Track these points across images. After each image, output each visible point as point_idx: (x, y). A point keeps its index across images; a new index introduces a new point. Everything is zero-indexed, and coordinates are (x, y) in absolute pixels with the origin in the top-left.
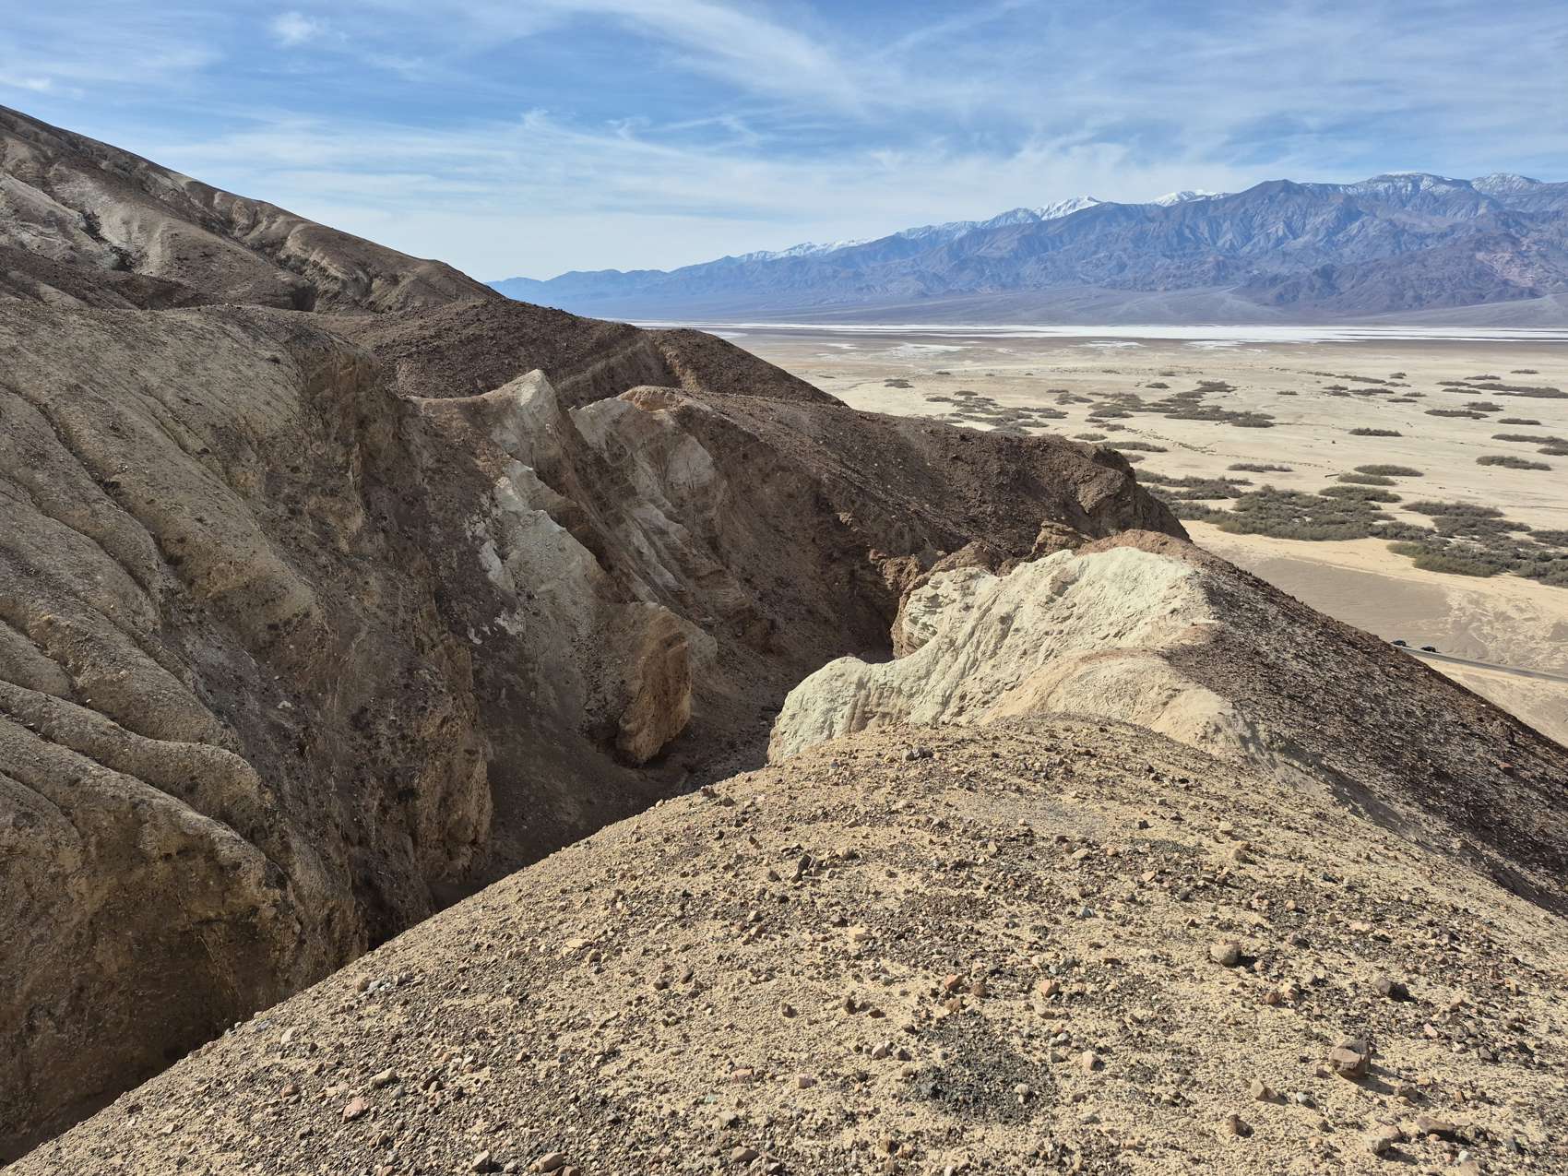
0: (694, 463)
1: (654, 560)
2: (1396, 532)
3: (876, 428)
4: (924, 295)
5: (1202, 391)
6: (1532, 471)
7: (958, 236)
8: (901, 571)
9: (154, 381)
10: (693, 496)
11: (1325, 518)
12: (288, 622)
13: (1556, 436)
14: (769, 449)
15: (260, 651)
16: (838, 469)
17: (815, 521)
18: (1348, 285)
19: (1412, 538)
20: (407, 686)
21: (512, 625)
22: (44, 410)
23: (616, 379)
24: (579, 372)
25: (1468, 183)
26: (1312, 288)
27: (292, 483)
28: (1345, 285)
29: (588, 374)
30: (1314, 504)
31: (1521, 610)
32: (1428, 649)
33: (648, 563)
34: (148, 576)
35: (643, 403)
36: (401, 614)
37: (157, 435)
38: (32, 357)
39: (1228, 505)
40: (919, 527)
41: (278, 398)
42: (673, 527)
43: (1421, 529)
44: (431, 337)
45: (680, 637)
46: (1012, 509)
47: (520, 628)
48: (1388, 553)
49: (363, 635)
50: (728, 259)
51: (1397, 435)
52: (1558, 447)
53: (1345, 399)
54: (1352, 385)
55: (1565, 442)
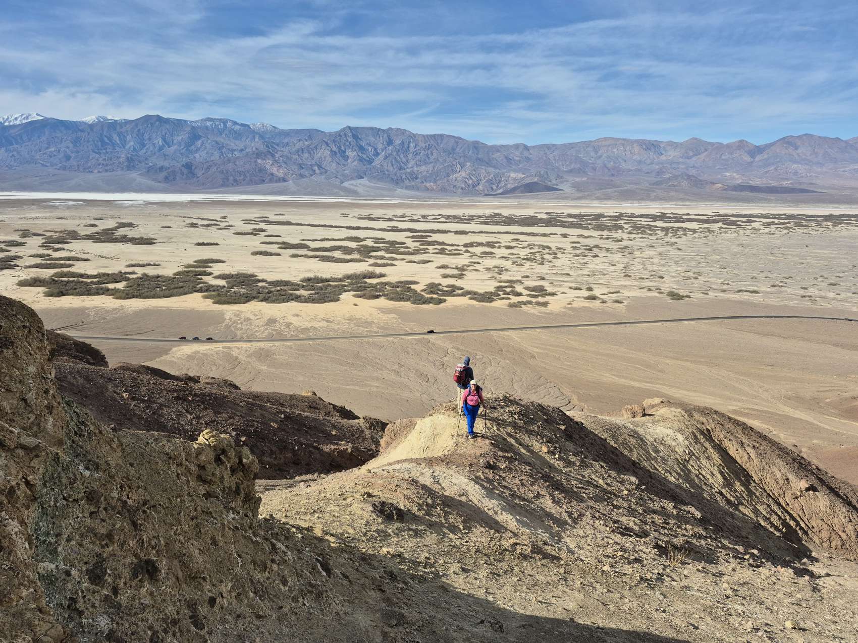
2: (208, 288)
5: (118, 227)
6: (273, 256)
11: (173, 286)
13: (285, 241)
19: (214, 291)
25: (248, 126)
26: (182, 174)
28: (200, 173)
30: (168, 280)
31: (256, 315)
32: (209, 339)
39: (121, 286)
43: (219, 286)
48: (202, 299)
51: (217, 244)
52: (286, 246)
53: (196, 229)
54: (200, 222)
55: (289, 243)
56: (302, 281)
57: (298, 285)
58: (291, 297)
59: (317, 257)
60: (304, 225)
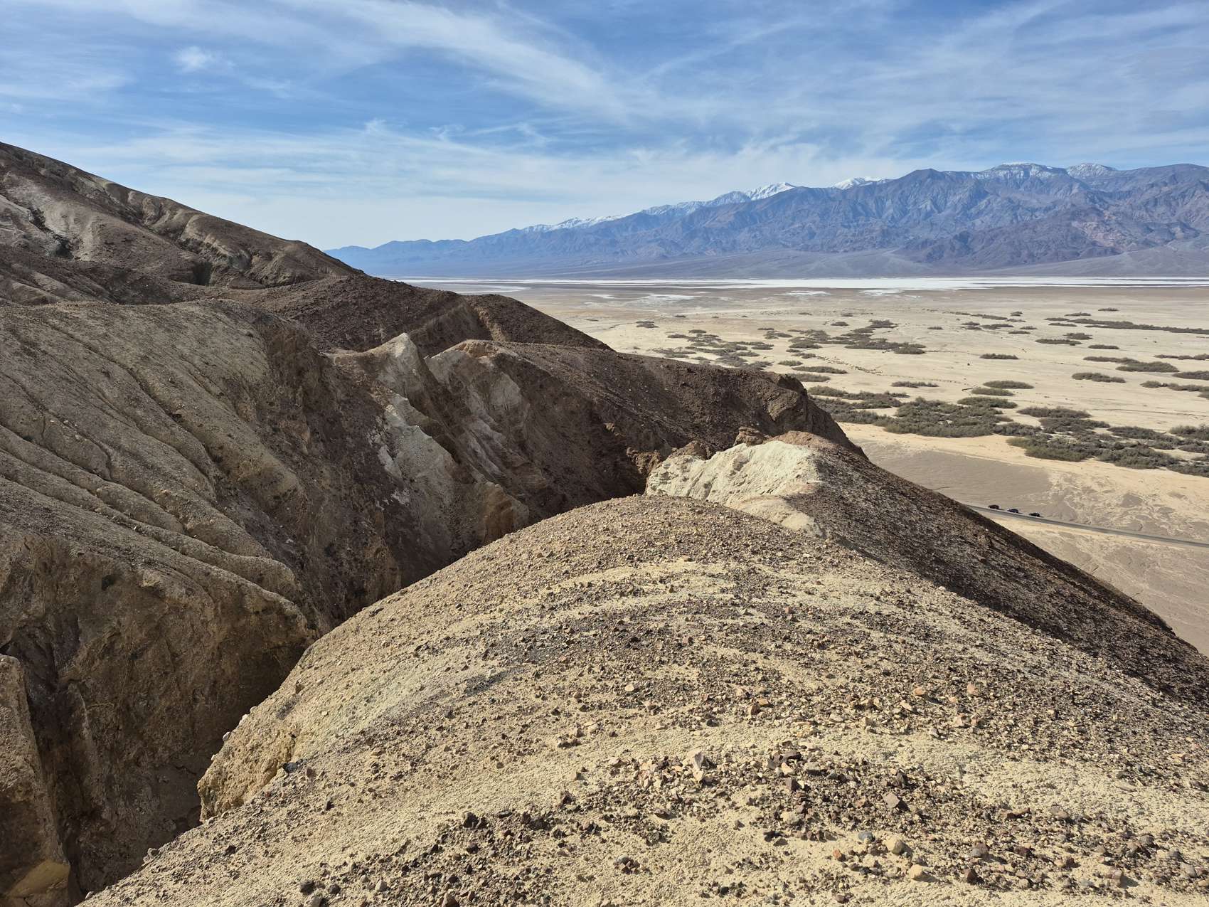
0: (508, 392)
1: (484, 457)
2: (1013, 430)
3: (630, 364)
4: (664, 257)
5: (873, 327)
6: (1112, 383)
7: (689, 212)
8: (648, 461)
9: (187, 352)
10: (508, 414)
11: (961, 421)
12: (285, 495)
13: (1129, 357)
14: (557, 381)
15: (271, 512)
16: (604, 394)
17: (590, 429)
18: (980, 247)
19: (1024, 434)
20: (355, 531)
21: (402, 498)
22: (131, 372)
23: (445, 331)
24: (418, 326)
25: (1064, 171)
26: (953, 249)
27: (271, 412)
28: (978, 247)
29: (424, 328)
30: (953, 410)
31: (1101, 485)
32: (1034, 515)
33: (481, 459)
34: (207, 469)
35: (471, 352)
36: (343, 490)
37: (195, 385)
38: (117, 339)
39: (891, 412)
40: (660, 433)
41: (255, 358)
42: (496, 435)
43: (1031, 428)
44: (312, 304)
45: (509, 504)
46: (723, 419)
47: (407, 500)
48: (1007, 446)
49: (327, 501)
50: (514, 231)
51: (1015, 358)
52: (1131, 365)
53: (978, 332)
54: (983, 322)
55: (1137, 362)
56: (1174, 431)
57: (1170, 439)
58: (1160, 461)
59: (1197, 390)
60: (1158, 328)
